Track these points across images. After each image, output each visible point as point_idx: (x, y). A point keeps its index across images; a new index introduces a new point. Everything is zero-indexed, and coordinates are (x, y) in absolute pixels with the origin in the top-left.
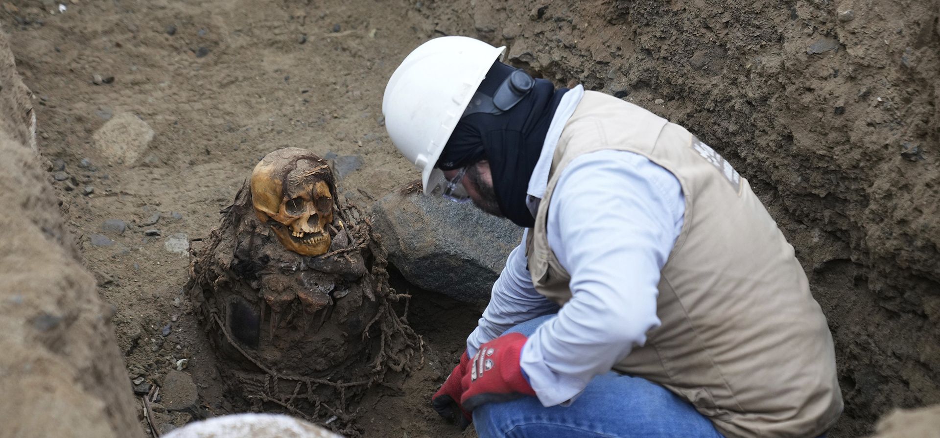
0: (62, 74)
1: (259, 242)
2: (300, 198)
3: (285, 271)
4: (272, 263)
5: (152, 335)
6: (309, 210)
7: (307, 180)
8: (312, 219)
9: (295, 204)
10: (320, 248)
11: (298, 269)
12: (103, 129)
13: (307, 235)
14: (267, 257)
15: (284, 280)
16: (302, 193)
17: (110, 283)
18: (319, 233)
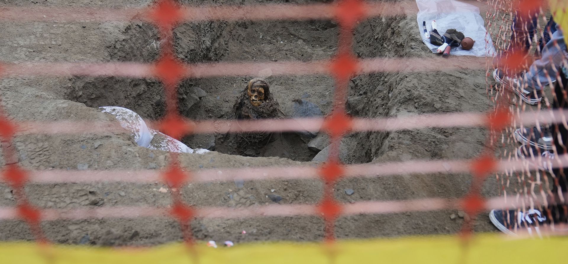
0: (266, 56)
1: (245, 98)
2: (254, 90)
3: (248, 108)
4: (245, 104)
5: (227, 116)
6: (256, 94)
7: (257, 86)
8: (256, 96)
9: (253, 91)
10: (256, 105)
11: (251, 108)
12: (262, 70)
13: (253, 100)
14: (245, 103)
15: (247, 110)
16: (255, 89)
17: (227, 101)
18: (256, 100)
